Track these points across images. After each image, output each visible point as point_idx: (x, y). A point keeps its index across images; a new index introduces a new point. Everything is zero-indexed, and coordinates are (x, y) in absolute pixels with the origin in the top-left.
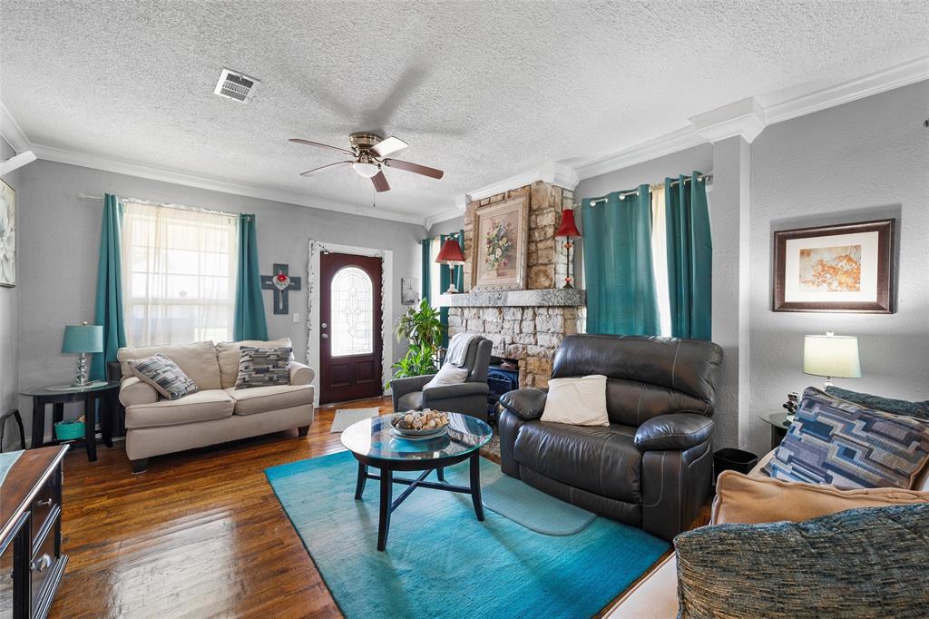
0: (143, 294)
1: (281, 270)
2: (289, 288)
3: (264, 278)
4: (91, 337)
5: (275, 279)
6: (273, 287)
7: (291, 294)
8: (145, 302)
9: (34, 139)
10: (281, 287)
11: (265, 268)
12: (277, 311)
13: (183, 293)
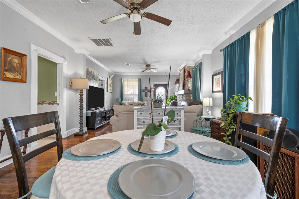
0: (129, 94)
1: (146, 88)
2: (147, 92)
3: (143, 90)
4: (119, 100)
5: (145, 90)
6: (144, 92)
7: (148, 93)
8: (126, 95)
9: (114, 72)
10: (146, 92)
11: (143, 88)
12: (145, 96)
13: (131, 93)
